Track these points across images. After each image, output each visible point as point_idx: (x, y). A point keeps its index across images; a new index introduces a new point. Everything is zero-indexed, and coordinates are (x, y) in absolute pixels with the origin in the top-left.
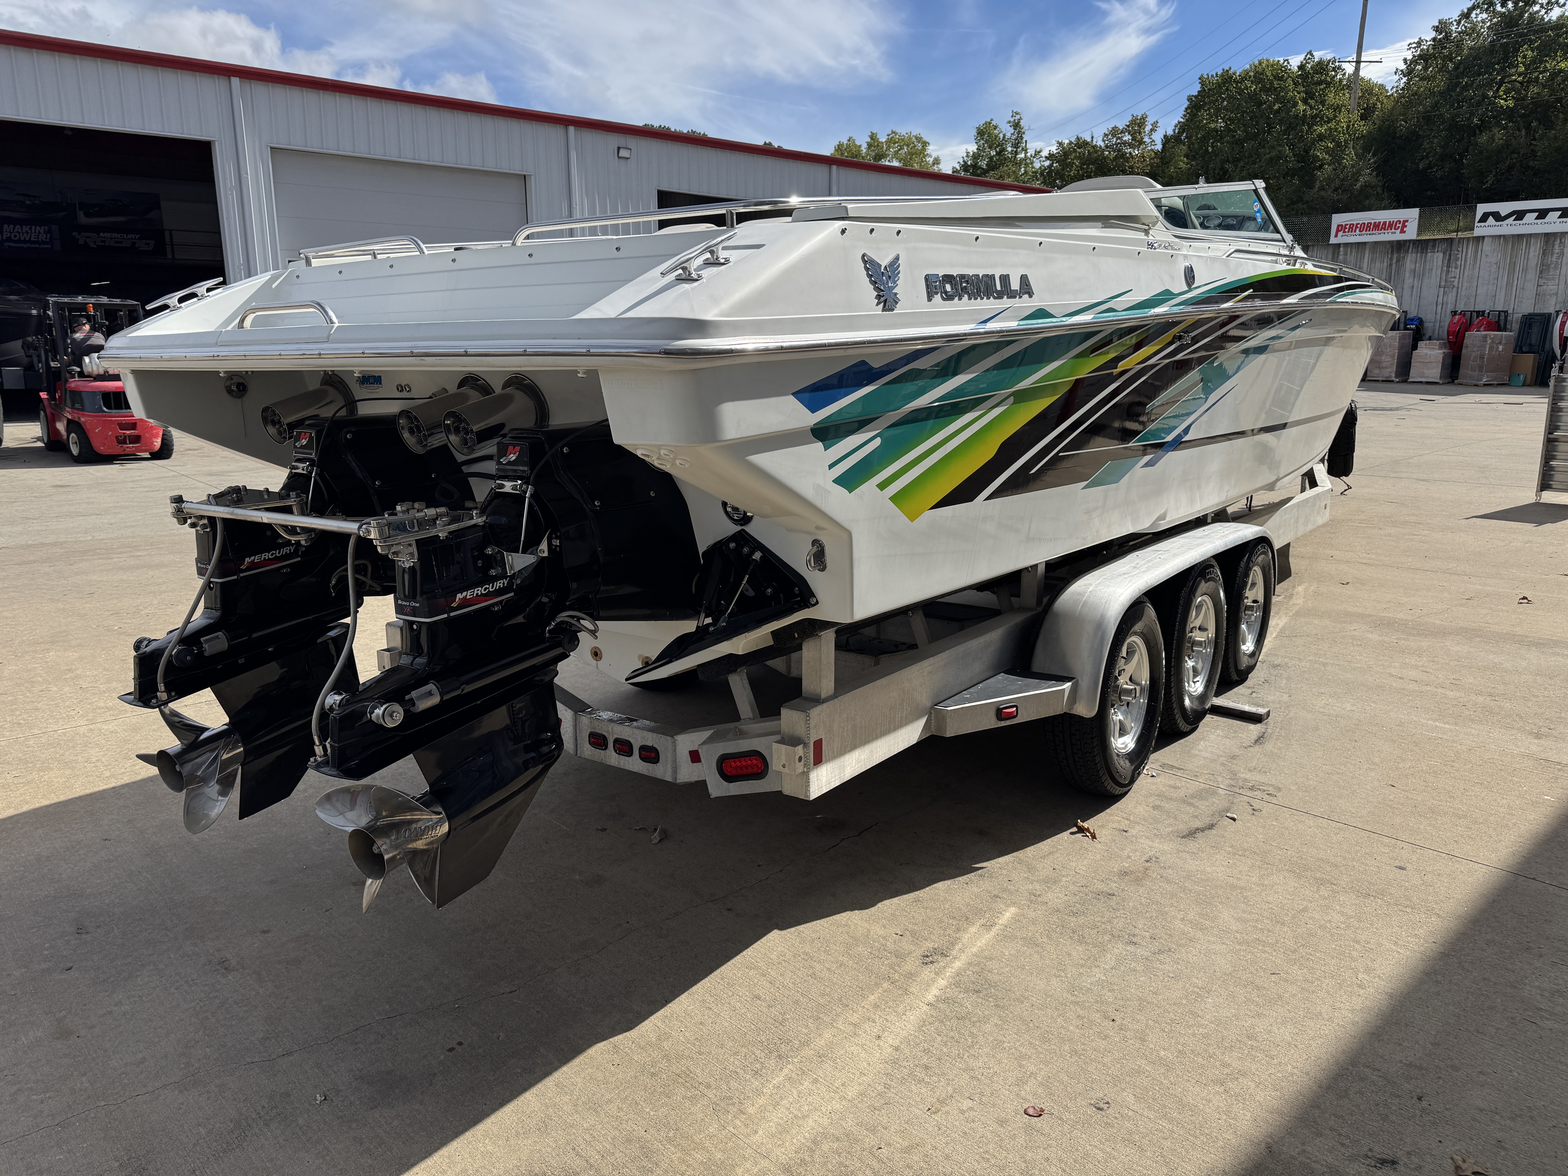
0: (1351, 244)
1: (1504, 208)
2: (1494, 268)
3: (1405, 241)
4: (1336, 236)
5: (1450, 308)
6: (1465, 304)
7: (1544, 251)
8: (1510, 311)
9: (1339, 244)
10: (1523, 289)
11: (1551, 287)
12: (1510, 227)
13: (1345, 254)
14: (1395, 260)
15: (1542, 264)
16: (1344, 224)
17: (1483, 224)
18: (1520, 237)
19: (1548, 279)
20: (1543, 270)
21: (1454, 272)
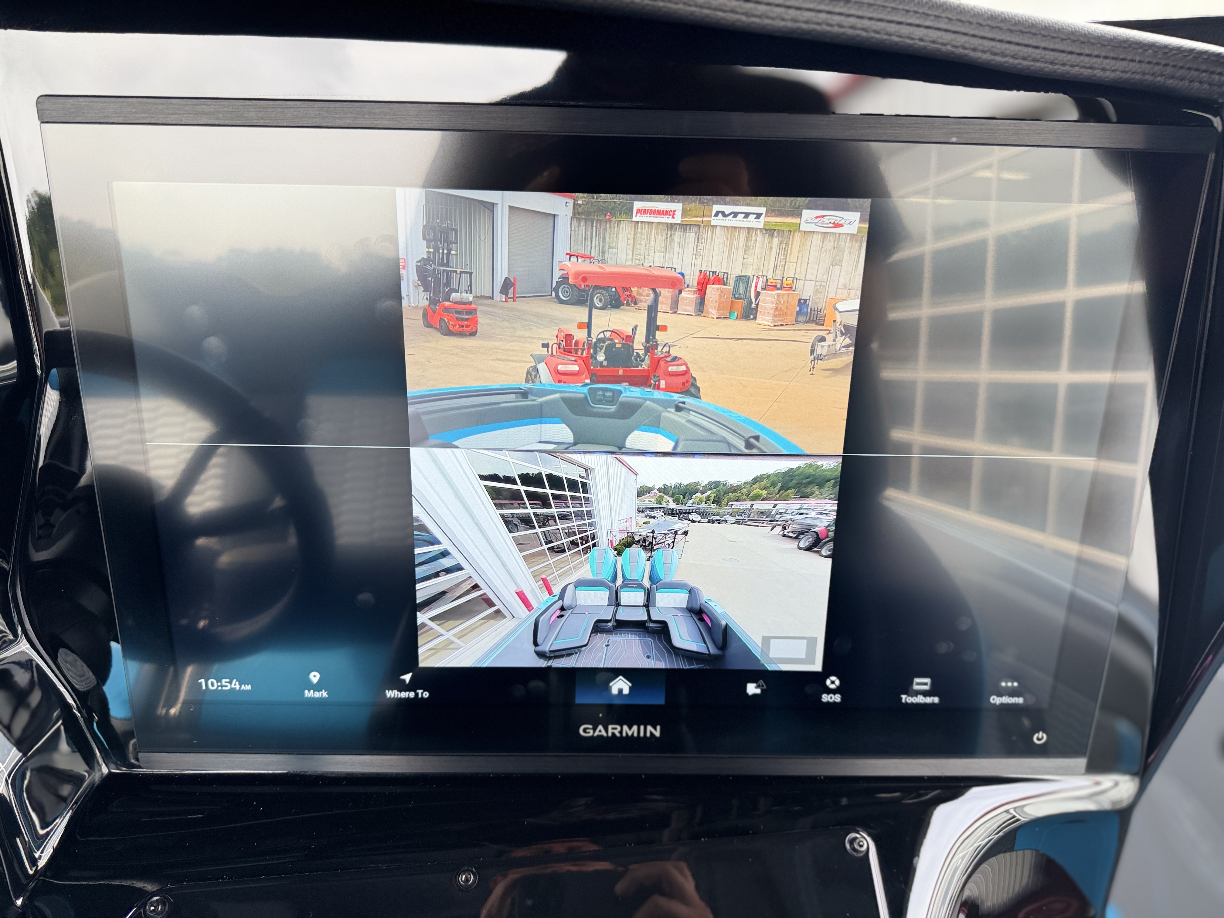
0: (645, 222)
1: (728, 209)
2: (721, 246)
3: (675, 224)
4: (636, 216)
5: (698, 268)
6: (706, 267)
7: (747, 238)
8: (729, 273)
9: (638, 222)
10: (736, 260)
11: (750, 260)
12: (730, 222)
13: (642, 228)
14: (669, 236)
15: (746, 246)
16: (640, 208)
17: (716, 218)
18: (735, 227)
19: (748, 255)
20: (747, 248)
21: (701, 246)
